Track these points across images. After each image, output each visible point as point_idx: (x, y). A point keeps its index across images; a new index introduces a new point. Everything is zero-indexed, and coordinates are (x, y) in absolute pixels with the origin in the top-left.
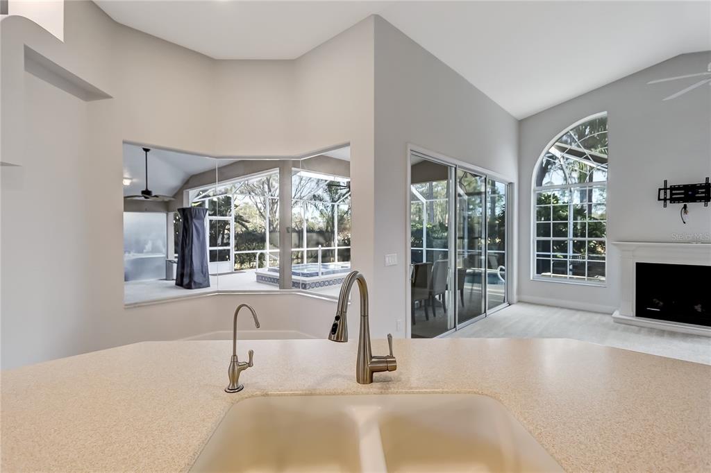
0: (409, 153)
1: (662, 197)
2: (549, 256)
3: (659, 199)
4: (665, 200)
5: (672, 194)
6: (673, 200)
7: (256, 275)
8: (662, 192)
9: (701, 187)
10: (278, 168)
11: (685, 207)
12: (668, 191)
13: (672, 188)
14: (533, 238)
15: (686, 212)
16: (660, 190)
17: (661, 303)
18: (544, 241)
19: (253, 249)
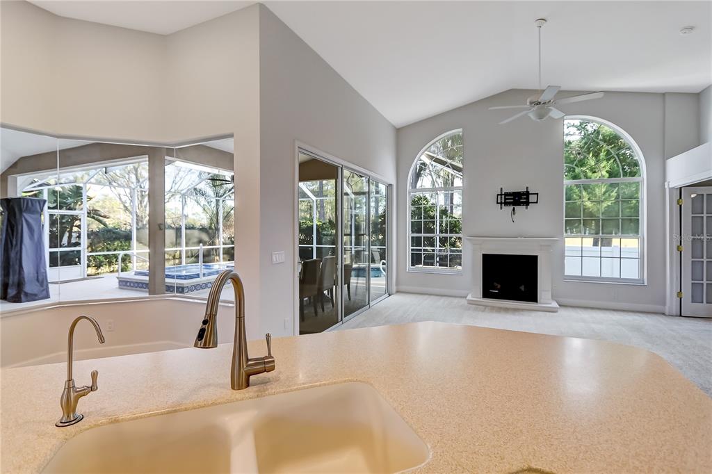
0: (297, 149)
1: (499, 201)
2: (420, 250)
3: (497, 203)
4: (501, 203)
5: (505, 199)
6: (506, 204)
7: (117, 280)
8: (499, 196)
9: (523, 194)
10: (147, 156)
11: (514, 209)
12: (503, 196)
13: (506, 194)
14: (409, 234)
15: (514, 214)
16: (498, 195)
17: (499, 286)
18: (417, 237)
19: (115, 250)
